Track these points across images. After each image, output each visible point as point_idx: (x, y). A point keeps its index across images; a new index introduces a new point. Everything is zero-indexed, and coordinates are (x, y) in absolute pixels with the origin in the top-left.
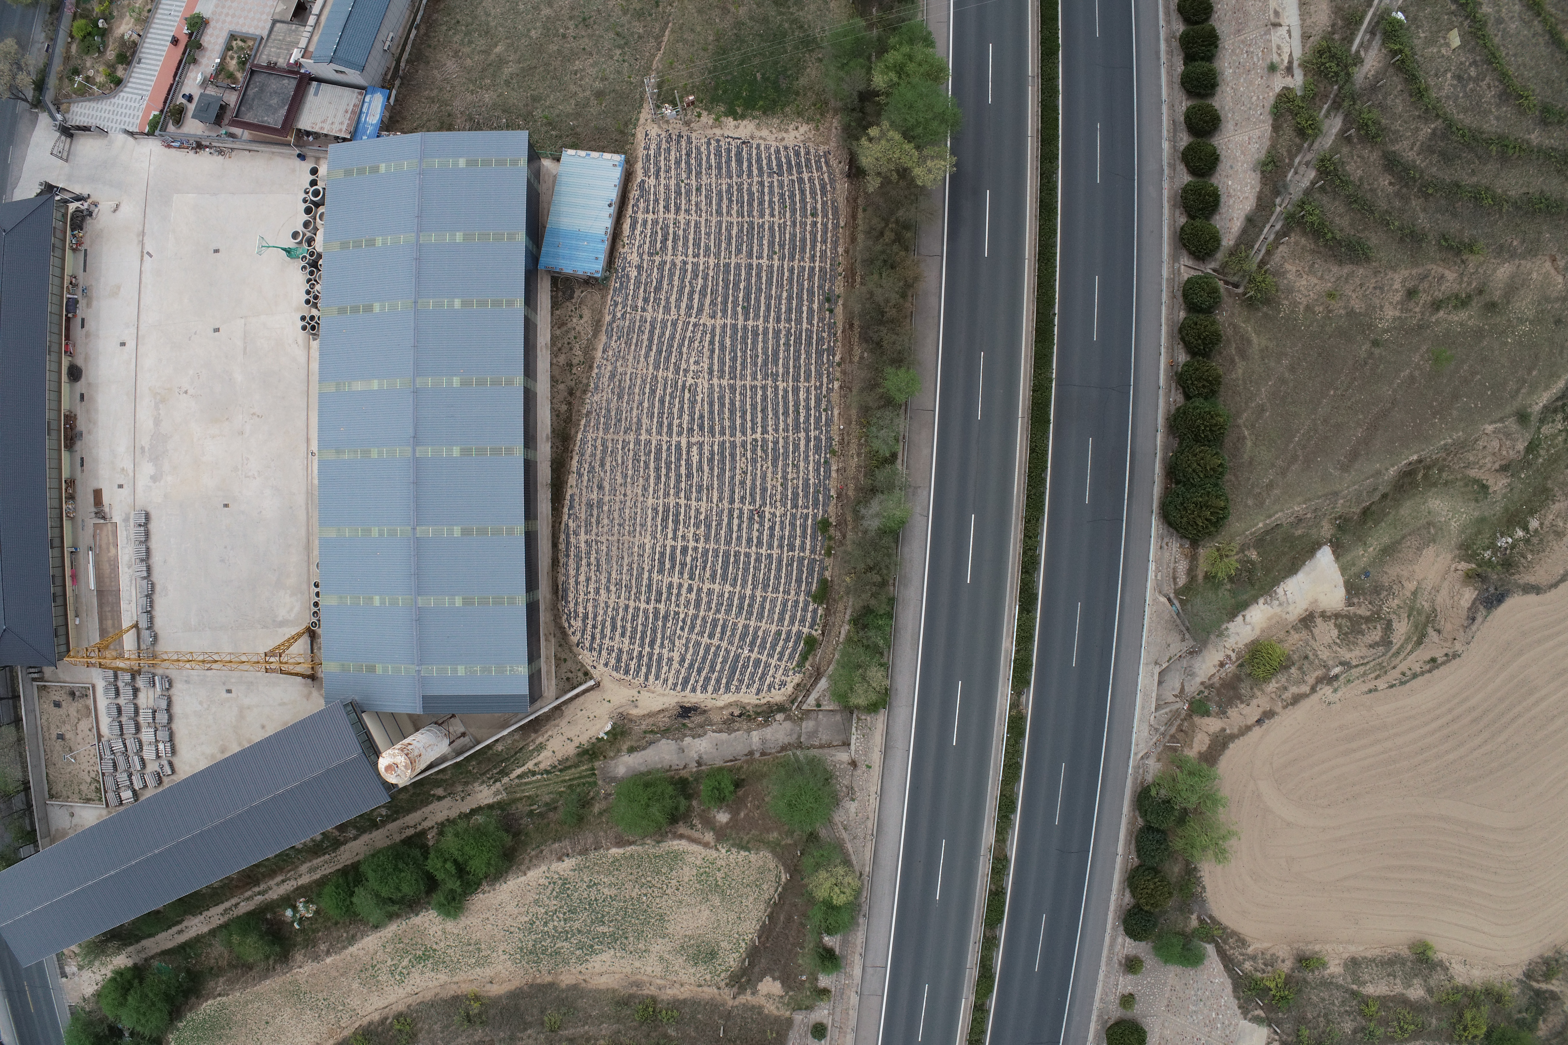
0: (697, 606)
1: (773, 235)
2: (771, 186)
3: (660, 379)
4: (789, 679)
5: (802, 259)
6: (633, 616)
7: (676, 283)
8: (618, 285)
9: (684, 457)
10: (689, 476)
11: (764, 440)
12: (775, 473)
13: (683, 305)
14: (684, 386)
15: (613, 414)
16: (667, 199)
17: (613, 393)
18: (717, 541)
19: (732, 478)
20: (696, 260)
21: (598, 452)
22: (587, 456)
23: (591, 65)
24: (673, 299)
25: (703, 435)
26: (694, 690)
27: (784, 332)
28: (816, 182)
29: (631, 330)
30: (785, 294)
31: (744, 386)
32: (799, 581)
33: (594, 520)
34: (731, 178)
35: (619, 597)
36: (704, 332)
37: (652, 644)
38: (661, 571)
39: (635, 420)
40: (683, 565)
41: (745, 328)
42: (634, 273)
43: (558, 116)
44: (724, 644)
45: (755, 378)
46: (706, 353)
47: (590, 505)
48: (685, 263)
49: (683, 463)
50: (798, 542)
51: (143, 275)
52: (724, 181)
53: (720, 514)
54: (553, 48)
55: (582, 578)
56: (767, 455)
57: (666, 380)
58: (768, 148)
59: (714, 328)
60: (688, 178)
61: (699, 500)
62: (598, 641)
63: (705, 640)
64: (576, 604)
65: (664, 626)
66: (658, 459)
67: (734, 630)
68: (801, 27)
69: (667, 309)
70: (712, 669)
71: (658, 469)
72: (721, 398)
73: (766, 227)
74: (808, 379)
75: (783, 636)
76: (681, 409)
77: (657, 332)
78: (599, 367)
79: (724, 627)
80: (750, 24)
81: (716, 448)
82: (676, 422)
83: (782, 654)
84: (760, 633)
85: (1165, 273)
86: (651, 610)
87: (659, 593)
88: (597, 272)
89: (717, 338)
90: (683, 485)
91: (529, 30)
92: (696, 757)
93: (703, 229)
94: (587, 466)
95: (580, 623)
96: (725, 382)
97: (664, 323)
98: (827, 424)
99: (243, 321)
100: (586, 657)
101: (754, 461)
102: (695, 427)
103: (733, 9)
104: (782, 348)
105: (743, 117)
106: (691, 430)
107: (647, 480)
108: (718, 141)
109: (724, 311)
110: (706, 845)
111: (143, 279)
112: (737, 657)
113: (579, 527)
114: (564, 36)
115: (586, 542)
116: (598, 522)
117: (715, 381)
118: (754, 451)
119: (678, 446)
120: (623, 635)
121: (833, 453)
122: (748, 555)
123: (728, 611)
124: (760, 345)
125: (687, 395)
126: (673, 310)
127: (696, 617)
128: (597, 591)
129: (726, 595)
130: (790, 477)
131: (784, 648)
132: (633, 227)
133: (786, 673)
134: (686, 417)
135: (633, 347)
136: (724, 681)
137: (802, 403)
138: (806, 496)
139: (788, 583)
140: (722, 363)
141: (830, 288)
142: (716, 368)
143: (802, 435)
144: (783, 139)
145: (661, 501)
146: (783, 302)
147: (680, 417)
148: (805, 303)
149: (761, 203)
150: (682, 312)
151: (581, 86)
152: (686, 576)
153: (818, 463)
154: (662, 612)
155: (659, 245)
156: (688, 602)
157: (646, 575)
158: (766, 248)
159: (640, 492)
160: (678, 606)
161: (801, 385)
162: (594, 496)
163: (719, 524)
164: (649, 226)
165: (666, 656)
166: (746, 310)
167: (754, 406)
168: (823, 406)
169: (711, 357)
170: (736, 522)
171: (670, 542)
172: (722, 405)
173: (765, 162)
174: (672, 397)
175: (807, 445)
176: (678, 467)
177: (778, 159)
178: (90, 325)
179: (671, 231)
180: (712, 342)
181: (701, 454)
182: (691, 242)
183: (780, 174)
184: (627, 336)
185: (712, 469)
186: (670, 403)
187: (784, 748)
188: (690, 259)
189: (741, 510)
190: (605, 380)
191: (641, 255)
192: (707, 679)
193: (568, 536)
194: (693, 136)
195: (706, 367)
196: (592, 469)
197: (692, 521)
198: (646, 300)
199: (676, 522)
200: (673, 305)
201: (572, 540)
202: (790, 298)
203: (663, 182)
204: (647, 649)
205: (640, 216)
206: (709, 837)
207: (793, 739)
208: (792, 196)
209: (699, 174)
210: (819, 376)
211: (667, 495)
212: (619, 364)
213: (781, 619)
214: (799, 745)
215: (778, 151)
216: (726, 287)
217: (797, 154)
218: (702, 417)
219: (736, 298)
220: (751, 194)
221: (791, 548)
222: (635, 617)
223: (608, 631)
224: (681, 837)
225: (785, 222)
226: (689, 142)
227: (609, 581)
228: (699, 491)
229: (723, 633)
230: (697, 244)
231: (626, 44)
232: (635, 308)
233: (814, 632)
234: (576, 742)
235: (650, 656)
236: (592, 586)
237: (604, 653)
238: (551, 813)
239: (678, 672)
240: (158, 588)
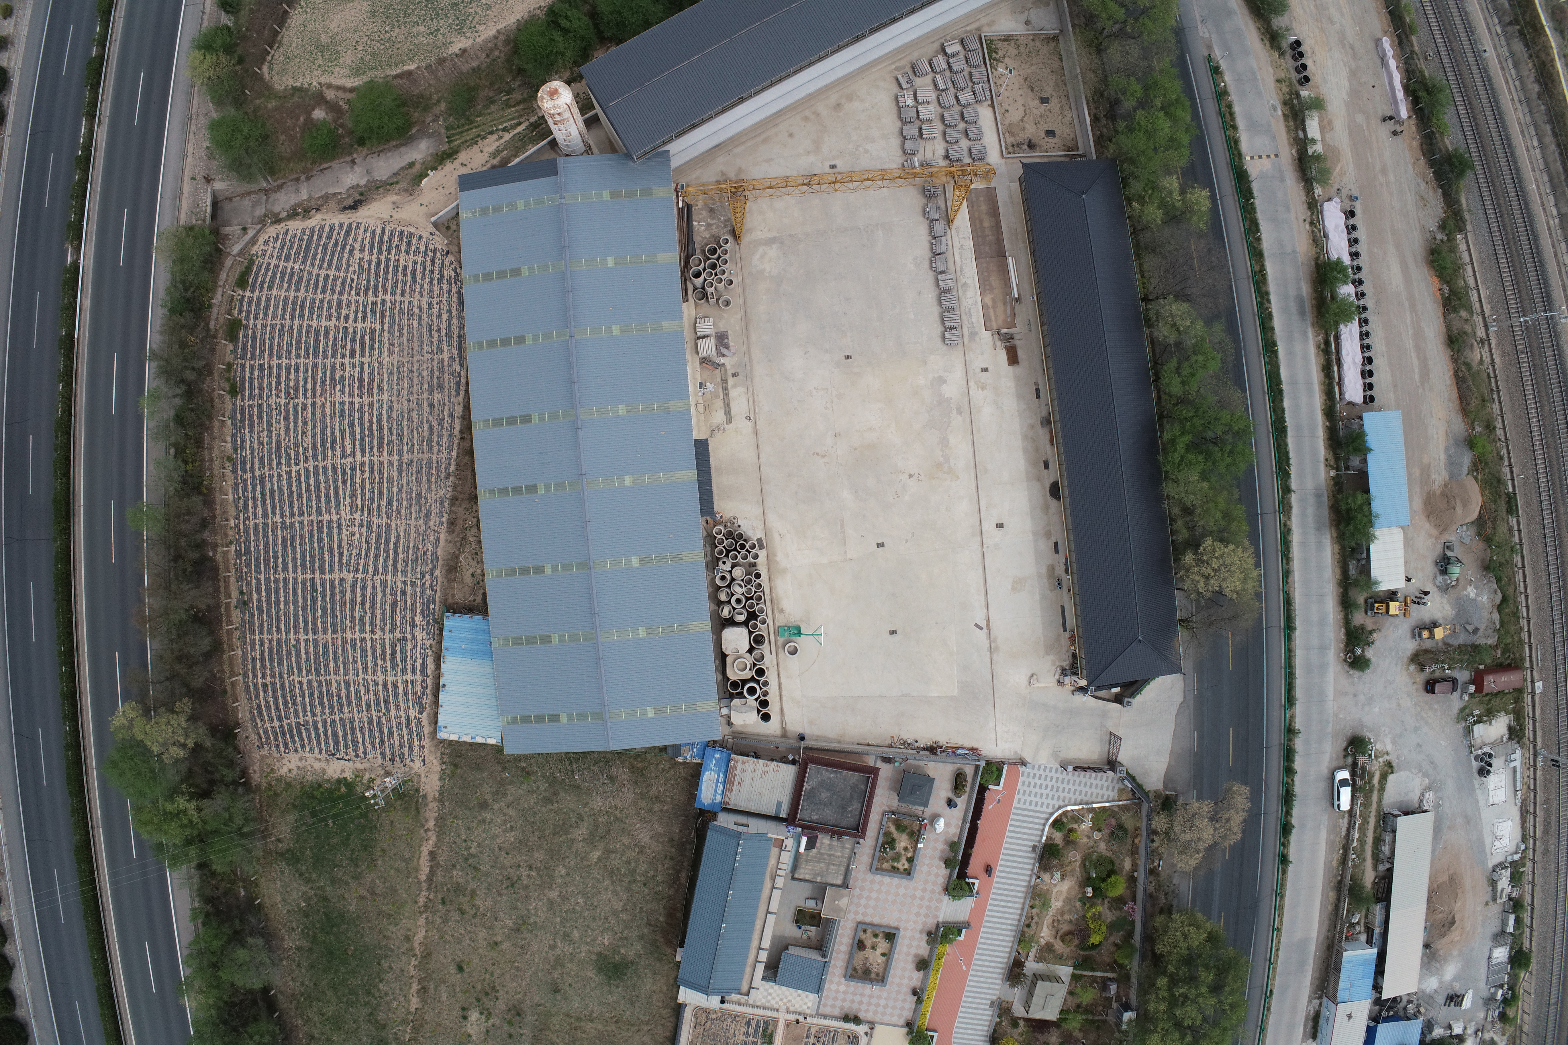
0: (340, 303)
1: (298, 663)
2: (305, 711)
3: (385, 516)
4: (262, 247)
5: (270, 641)
6: (396, 287)
7: (378, 612)
8: (432, 607)
9: (357, 443)
10: (352, 425)
11: (289, 465)
12: (279, 435)
13: (369, 589)
14: (362, 511)
15: (425, 479)
16: (396, 695)
17: (426, 499)
18: (324, 366)
19: (314, 427)
20: (363, 635)
21: (435, 439)
22: (446, 434)
23: (497, 836)
24: (380, 595)
25: (342, 465)
26: (341, 225)
27: (280, 569)
28: (267, 718)
29: (415, 562)
30: (282, 606)
31: (309, 515)
32: (254, 338)
33: (436, 373)
34: (341, 719)
35: (410, 302)
36: (348, 565)
37: (379, 264)
38: (373, 331)
39: (404, 474)
40: (353, 340)
41: (313, 572)
42: (418, 618)
43: (522, 782)
44: (315, 271)
45: (301, 523)
46: (345, 545)
47: (441, 387)
48: (372, 632)
49: (358, 437)
50: (256, 373)
51: (983, 603)
52: (346, 716)
53: (323, 391)
54: (539, 855)
55: (445, 317)
56: (286, 451)
57: (379, 515)
58: (312, 750)
59: (340, 570)
60: (379, 718)
61: (342, 403)
62: (428, 259)
63: (332, 273)
64: (449, 291)
65: (368, 281)
66: (381, 438)
67: (308, 286)
68: (301, 875)
69: (384, 585)
70: (325, 247)
71: (380, 429)
72: (328, 502)
73: (304, 672)
74: (256, 526)
75: (266, 285)
76: (363, 488)
77: (391, 562)
78: (441, 523)
79: (316, 287)
80: (346, 878)
81: (330, 454)
82: (367, 475)
83: (267, 269)
84: (286, 285)
86: (380, 294)
87: (373, 311)
88: (448, 618)
89: (337, 559)
90: (357, 415)
91: (568, 874)
93: (360, 667)
94: (446, 425)
95: (446, 273)
96: (327, 517)
97: (385, 572)
98: (236, 485)
99: (849, 557)
100: (440, 242)
101: (296, 445)
102: (349, 472)
103: (365, 893)
104: (280, 554)
105: (339, 781)
106: (353, 469)
107: (389, 417)
108: (357, 756)
109: (333, 586)
110: (331, 87)
111: (983, 599)
112: (304, 262)
113: (450, 366)
114: (531, 868)
115: (442, 352)
116: (432, 372)
117: (335, 518)
118: (297, 454)
119: (363, 453)
120: (405, 268)
121: (230, 459)
122: (298, 356)
123: (313, 302)
124: (298, 556)
125: (359, 502)
126: (378, 585)
127: (341, 294)
128: (430, 306)
129: (315, 317)
130: (266, 433)
131: (266, 275)
132: (424, 665)
133: (264, 254)
135: (411, 545)
136: (315, 238)
137: (259, 503)
138: (251, 416)
139: (263, 335)
140: (330, 536)
141: (244, 615)
142: (335, 531)
143: (257, 473)
144: (301, 759)
145: (376, 398)
146: (282, 599)
147: (363, 480)
148: (264, 599)
149: (312, 694)
150: (370, 583)
151: (505, 815)
152: (351, 330)
153: (243, 448)
154: (370, 293)
155: (398, 648)
156: (348, 306)
157: (386, 327)
158: (303, 651)
159: (395, 405)
160: (357, 302)
161: (261, 520)
162: (437, 396)
163: (324, 382)
164: (409, 667)
165: (366, 253)
166: (314, 589)
167: (300, 496)
168: (241, 502)
169: (340, 540)
170: (309, 386)
171: (366, 360)
172: (327, 495)
173: (313, 736)
174: (372, 499)
175: (253, 464)
176: (362, 432)
177: (302, 740)
178: (1046, 546)
179: (389, 664)
180: (341, 555)
181: (343, 447)
182: (369, 653)
183: (298, 724)
184: (419, 557)
185: (333, 433)
186: (373, 492)
187: (280, 187)
188: (368, 636)
189: (306, 397)
190: (435, 511)
191: (414, 637)
192: (329, 237)
194: (380, 761)
195: (344, 531)
196: (441, 422)
197: (347, 382)
198: (404, 593)
199: (361, 380)
200: (379, 589)
202: (277, 602)
203: (402, 713)
204: (383, 258)
205: (419, 677)
206: (330, 95)
207: (274, 196)
208: (286, 703)
209: (370, 722)
210: (247, 531)
211: (371, 405)
212: (423, 528)
213: (268, 301)
214: (267, 192)
215: (303, 747)
216: (333, 611)
217: (286, 745)
218: (344, 482)
219: (324, 600)
220: (322, 704)
221: (261, 367)
223: (419, 270)
225: (289, 677)
226: (383, 754)
227: (420, 317)
228: (342, 411)
229: (317, 282)
230: (364, 650)
231: (467, 859)
232: (413, 584)
233: (241, 292)
234: (457, 163)
235: (380, 252)
236: (435, 310)
237: (422, 248)
238: (491, 94)
239: (355, 240)
240: (926, 265)
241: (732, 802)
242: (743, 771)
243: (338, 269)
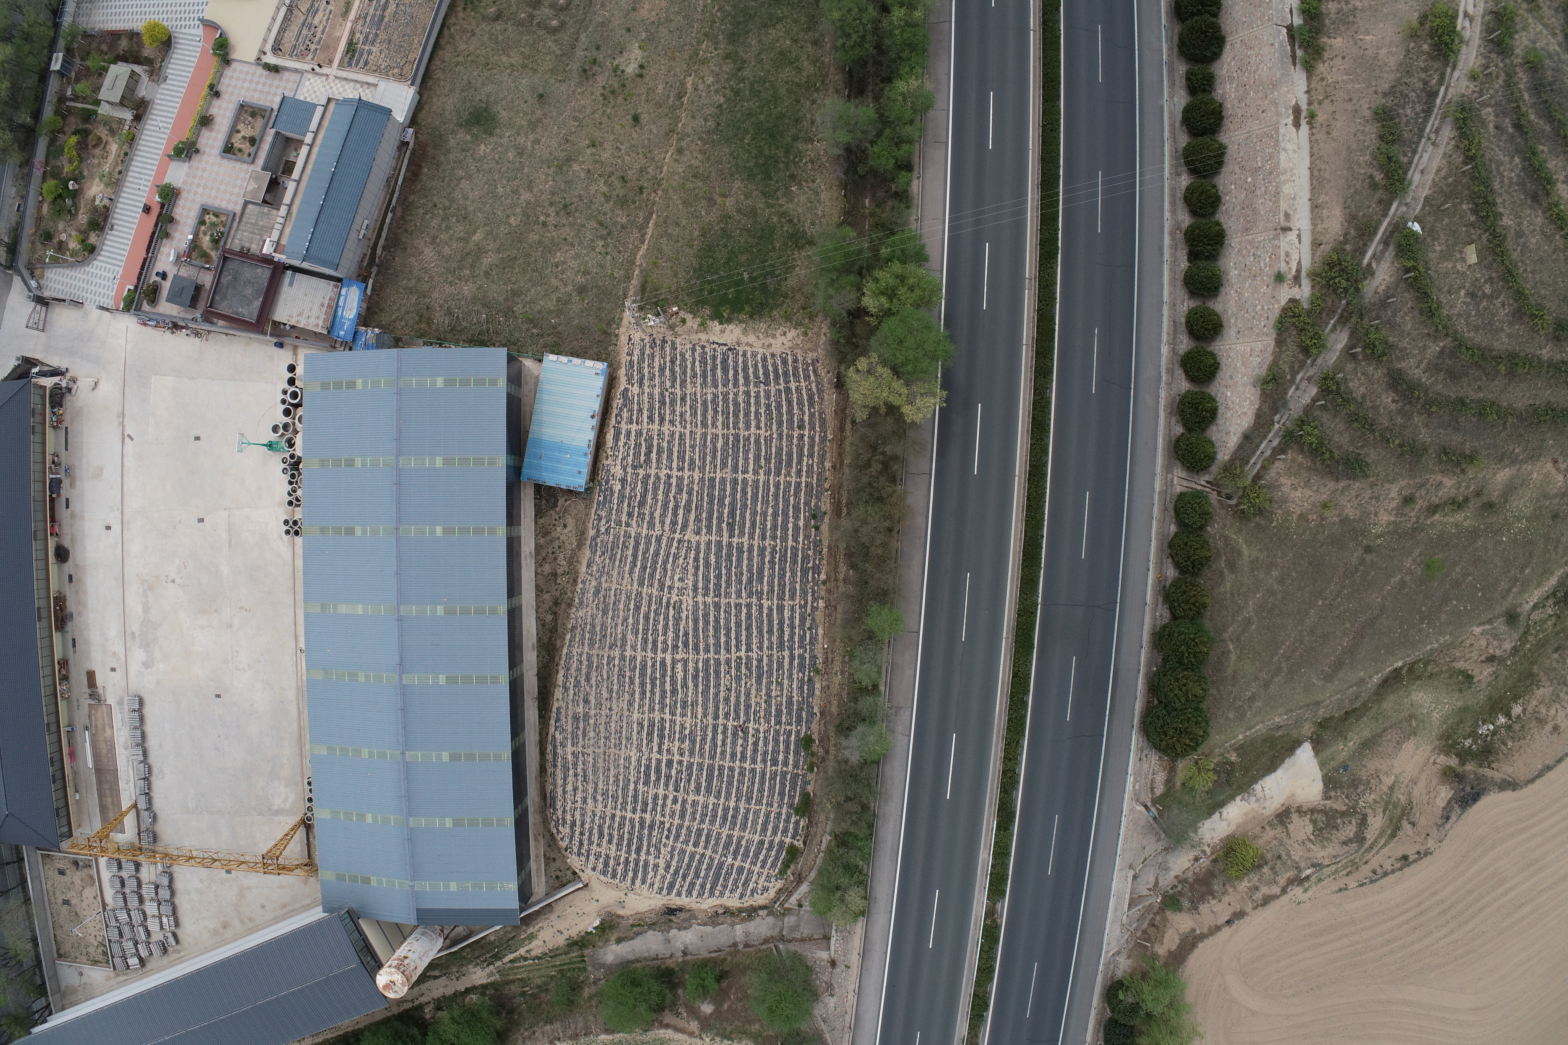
0: (682, 816)
1: (758, 449)
2: (757, 397)
3: (644, 596)
4: (771, 885)
5: (788, 474)
6: (620, 824)
7: (660, 497)
8: (601, 499)
9: (669, 673)
10: (674, 692)
11: (748, 658)
12: (758, 690)
13: (668, 521)
14: (668, 603)
15: (598, 629)
16: (651, 409)
17: (598, 608)
18: (702, 755)
19: (717, 694)
20: (680, 474)
21: (584, 667)
22: (573, 671)
23: (573, 257)
24: (657, 514)
25: (687, 652)
26: (679, 894)
27: (769, 550)
28: (804, 392)
29: (615, 545)
30: (770, 511)
31: (729, 603)
32: (782, 794)
33: (580, 733)
34: (716, 387)
35: (606, 807)
36: (689, 549)
37: (638, 851)
38: (646, 783)
39: (620, 636)
40: (668, 777)
41: (730, 544)
42: (617, 487)
43: (539, 312)
44: (709, 852)
45: (739, 596)
46: (691, 570)
47: (576, 718)
48: (669, 477)
49: (668, 679)
50: (781, 757)
51: (125, 459)
52: (710, 391)
53: (704, 729)
54: (534, 237)
55: (569, 788)
56: (751, 673)
57: (650, 596)
58: (754, 355)
59: (698, 544)
60: (673, 386)
61: (683, 715)
62: (586, 847)
63: (690, 848)
64: (564, 812)
65: (650, 835)
66: (643, 675)
68: (790, 221)
69: (651, 525)
70: (697, 875)
71: (643, 685)
72: (706, 616)
73: (752, 440)
74: (792, 598)
75: (766, 845)
76: (666, 626)
77: (641, 547)
78: (583, 582)
79: (708, 836)
80: (737, 217)
81: (700, 665)
82: (661, 639)
83: (764, 862)
84: (744, 843)
85: (1158, 486)
86: (637, 820)
87: (645, 804)
88: (580, 486)
89: (702, 555)
90: (668, 701)
91: (508, 217)
92: (682, 947)
93: (688, 441)
94: (572, 680)
95: (568, 830)
96: (709, 600)
97: (648, 538)
98: (811, 643)
99: (226, 512)
100: (575, 862)
101: (738, 678)
102: (680, 644)
103: (719, 200)
104: (767, 565)
105: (729, 321)
106: (675, 647)
107: (632, 695)
108: (703, 347)
109: (709, 528)
110: (691, 1034)
111: (126, 463)
112: (721, 865)
113: (566, 739)
114: (544, 224)
115: (573, 753)
116: (584, 735)
117: (700, 598)
118: (738, 668)
119: (663, 663)
120: (610, 842)
121: (817, 671)
122: (731, 769)
123: (712, 822)
124: (745, 562)
125: (671, 612)
126: (658, 525)
127: (680, 827)
128: (584, 800)
129: (711, 807)
130: (773, 694)
131: (767, 857)
132: (617, 438)
133: (768, 878)
134: (670, 634)
135: (617, 563)
136: (708, 886)
137: (787, 622)
138: (790, 713)
139: (771, 795)
140: (706, 579)
141: (816, 505)
142: (700, 585)
143: (786, 653)
144: (770, 345)
145: (646, 716)
146: (769, 518)
147: (665, 634)
148: (791, 520)
149: (747, 414)
150: (667, 528)
151: (562, 280)
152: (671, 788)
153: (801, 681)
154: (648, 822)
155: (643, 458)
156: (673, 812)
157: (632, 786)
158: (751, 462)
159: (625, 707)
160: (663, 816)
161: (785, 603)
162: (580, 710)
163: (704, 739)
164: (633, 438)
165: (652, 862)
166: (731, 527)
167: (738, 624)
168: (808, 625)
169: (696, 575)
170: (720, 737)
171: (655, 756)
172: (707, 623)
173: (751, 370)
174: (657, 613)
175: (791, 663)
176: (663, 683)
177: (765, 367)
178: (75, 505)
179: (655, 442)
180: (696, 559)
181: (685, 671)
182: (675, 455)
183: (767, 383)
184: (611, 551)
185: (696, 686)
186: (654, 620)
187: (766, 941)
188: (675, 473)
189: (725, 726)
190: (590, 595)
191: (624, 468)
192: (692, 885)
193: (555, 747)
194: (678, 341)
195: (690, 584)
196: (577, 684)
197: (677, 736)
198: (630, 515)
199: (661, 736)
200: (657, 521)
201: (560, 751)
202: (775, 515)
203: (647, 390)
204: (634, 856)
205: (624, 427)
206: (694, 1026)
207: (775, 932)
208: (779, 407)
209: (683, 383)
210: (804, 593)
211: (652, 710)
212: (603, 579)
213: (764, 830)
214: (782, 939)
215: (764, 359)
216: (711, 502)
217: (785, 362)
218: (686, 634)
219: (721, 514)
220: (736, 404)
221: (775, 762)
222: (621, 825)
223: (595, 838)
224: (667, 1026)
225: (771, 435)
226: (674, 347)
227: (595, 791)
228: (684, 707)
229: (707, 842)
230: (681, 458)
231: (609, 234)
232: (619, 523)
233: (796, 842)
234: (566, 935)
235: (637, 862)
236: (579, 795)
237: (592, 858)
238: (543, 995)
239: (664, 877)
240: (155, 771)
241: (331, 287)
242: (318, 318)
243: (683, 852)
